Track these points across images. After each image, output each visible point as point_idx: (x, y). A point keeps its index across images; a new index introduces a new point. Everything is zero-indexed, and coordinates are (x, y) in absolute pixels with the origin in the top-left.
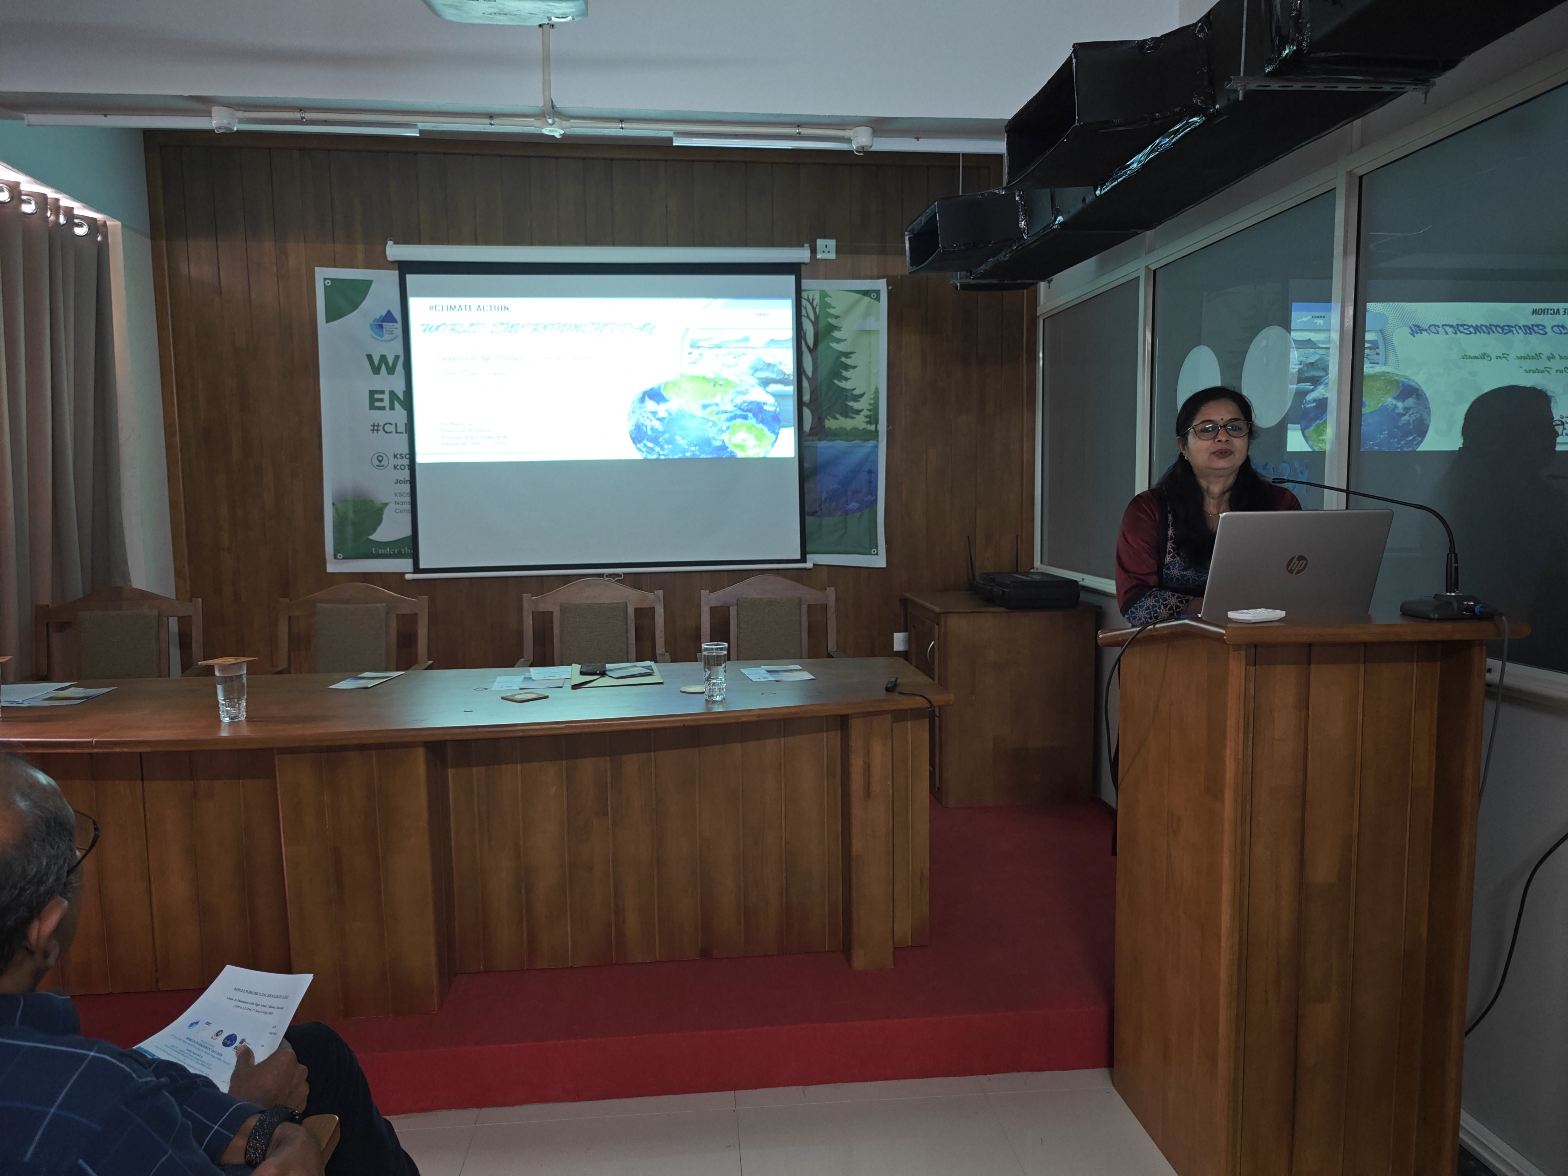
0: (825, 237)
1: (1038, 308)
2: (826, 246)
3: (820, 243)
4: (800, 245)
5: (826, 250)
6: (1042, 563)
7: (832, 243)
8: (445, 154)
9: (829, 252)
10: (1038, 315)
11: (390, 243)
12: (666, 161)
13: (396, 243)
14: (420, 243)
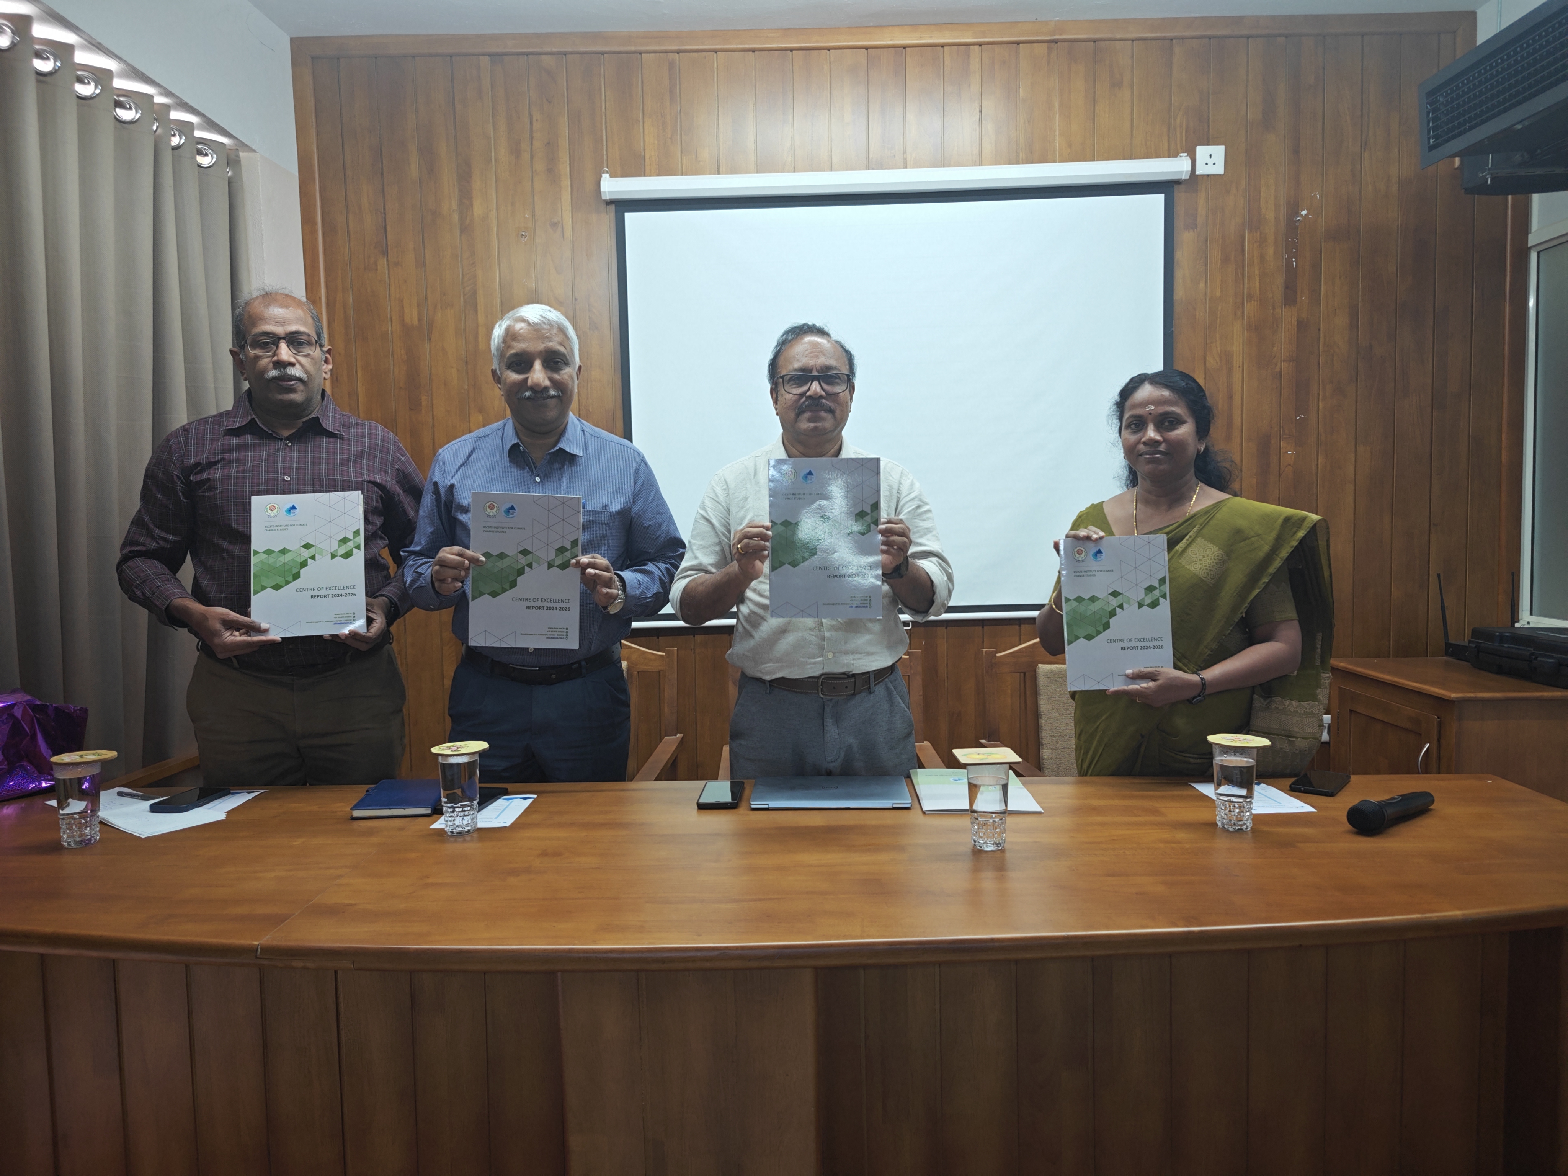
0: (1207, 142)
1: (1530, 236)
2: (1211, 155)
3: (1202, 151)
4: (1172, 154)
5: (1210, 162)
6: (1531, 614)
7: (1219, 152)
8: (678, 52)
9: (1214, 164)
10: (1529, 245)
11: (605, 177)
12: (980, 44)
13: (612, 176)
14: (645, 176)
